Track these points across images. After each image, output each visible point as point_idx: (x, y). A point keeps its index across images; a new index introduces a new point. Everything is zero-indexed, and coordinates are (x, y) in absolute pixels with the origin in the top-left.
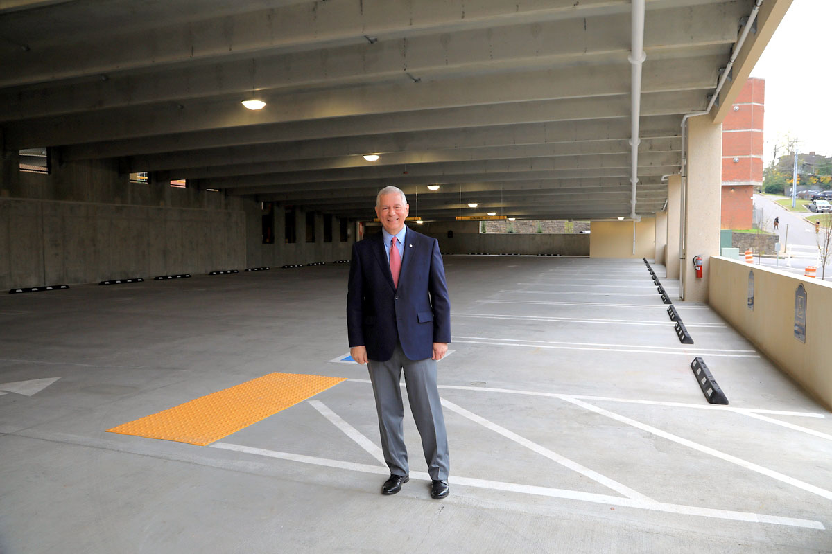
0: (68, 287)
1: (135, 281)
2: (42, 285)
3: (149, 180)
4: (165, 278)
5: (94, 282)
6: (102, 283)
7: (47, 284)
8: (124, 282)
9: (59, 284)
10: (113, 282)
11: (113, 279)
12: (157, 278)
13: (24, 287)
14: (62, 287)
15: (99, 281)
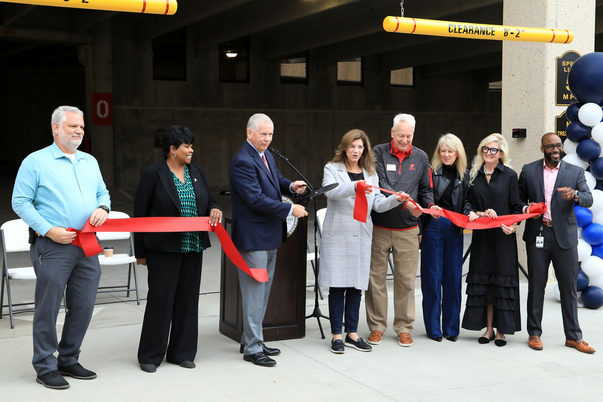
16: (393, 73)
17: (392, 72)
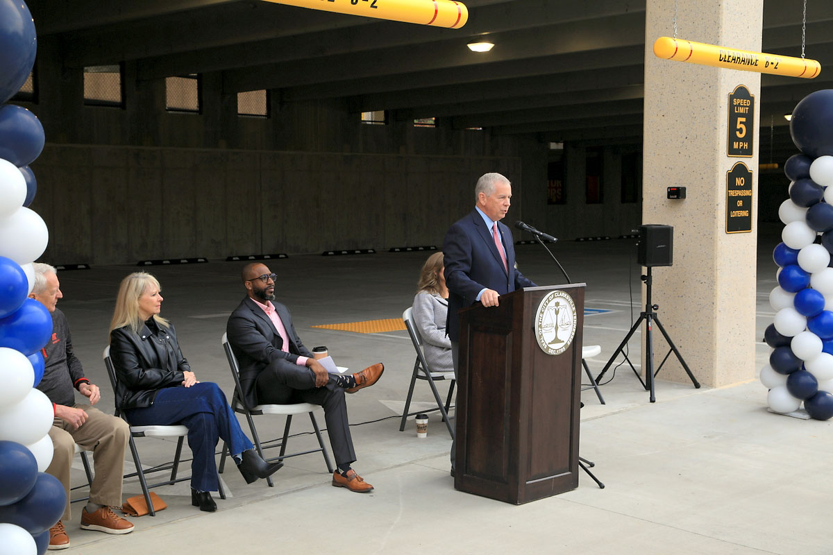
0: (287, 257)
1: (364, 252)
2: (259, 254)
3: (386, 121)
4: (403, 250)
5: (316, 253)
6: (326, 254)
7: (264, 253)
8: (351, 252)
9: (276, 253)
10: (338, 253)
11: (339, 249)
12: (392, 250)
13: (241, 254)
14: (280, 256)
15: (322, 251)
16: (241, 96)
17: (239, 95)
